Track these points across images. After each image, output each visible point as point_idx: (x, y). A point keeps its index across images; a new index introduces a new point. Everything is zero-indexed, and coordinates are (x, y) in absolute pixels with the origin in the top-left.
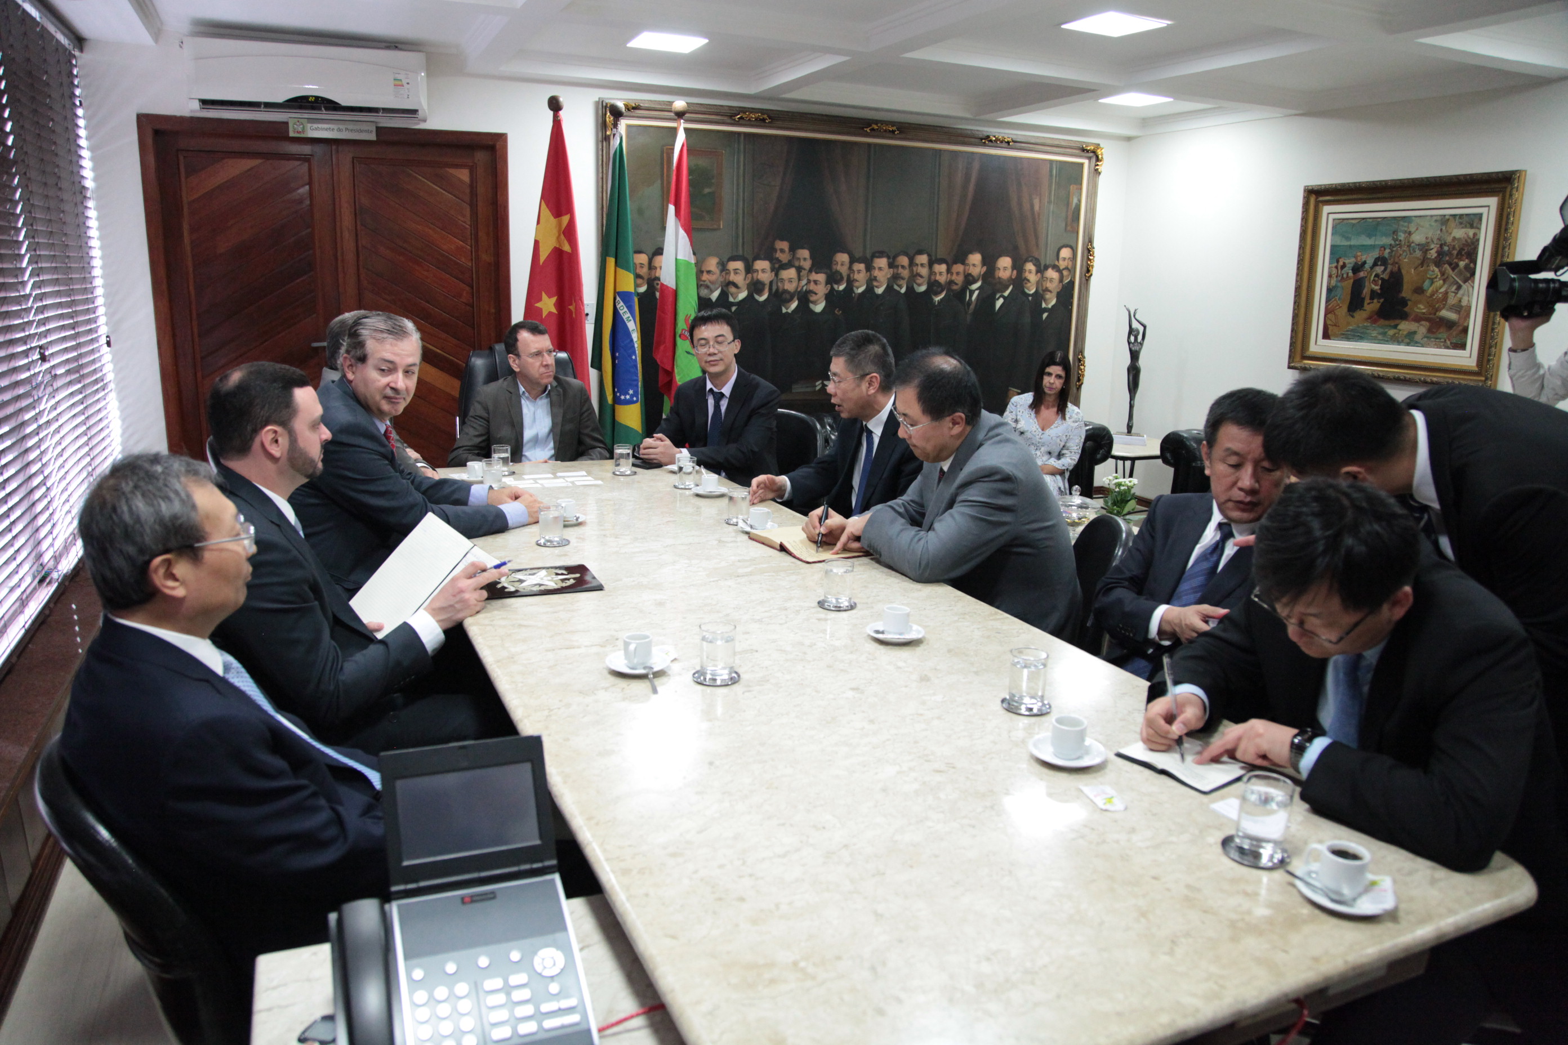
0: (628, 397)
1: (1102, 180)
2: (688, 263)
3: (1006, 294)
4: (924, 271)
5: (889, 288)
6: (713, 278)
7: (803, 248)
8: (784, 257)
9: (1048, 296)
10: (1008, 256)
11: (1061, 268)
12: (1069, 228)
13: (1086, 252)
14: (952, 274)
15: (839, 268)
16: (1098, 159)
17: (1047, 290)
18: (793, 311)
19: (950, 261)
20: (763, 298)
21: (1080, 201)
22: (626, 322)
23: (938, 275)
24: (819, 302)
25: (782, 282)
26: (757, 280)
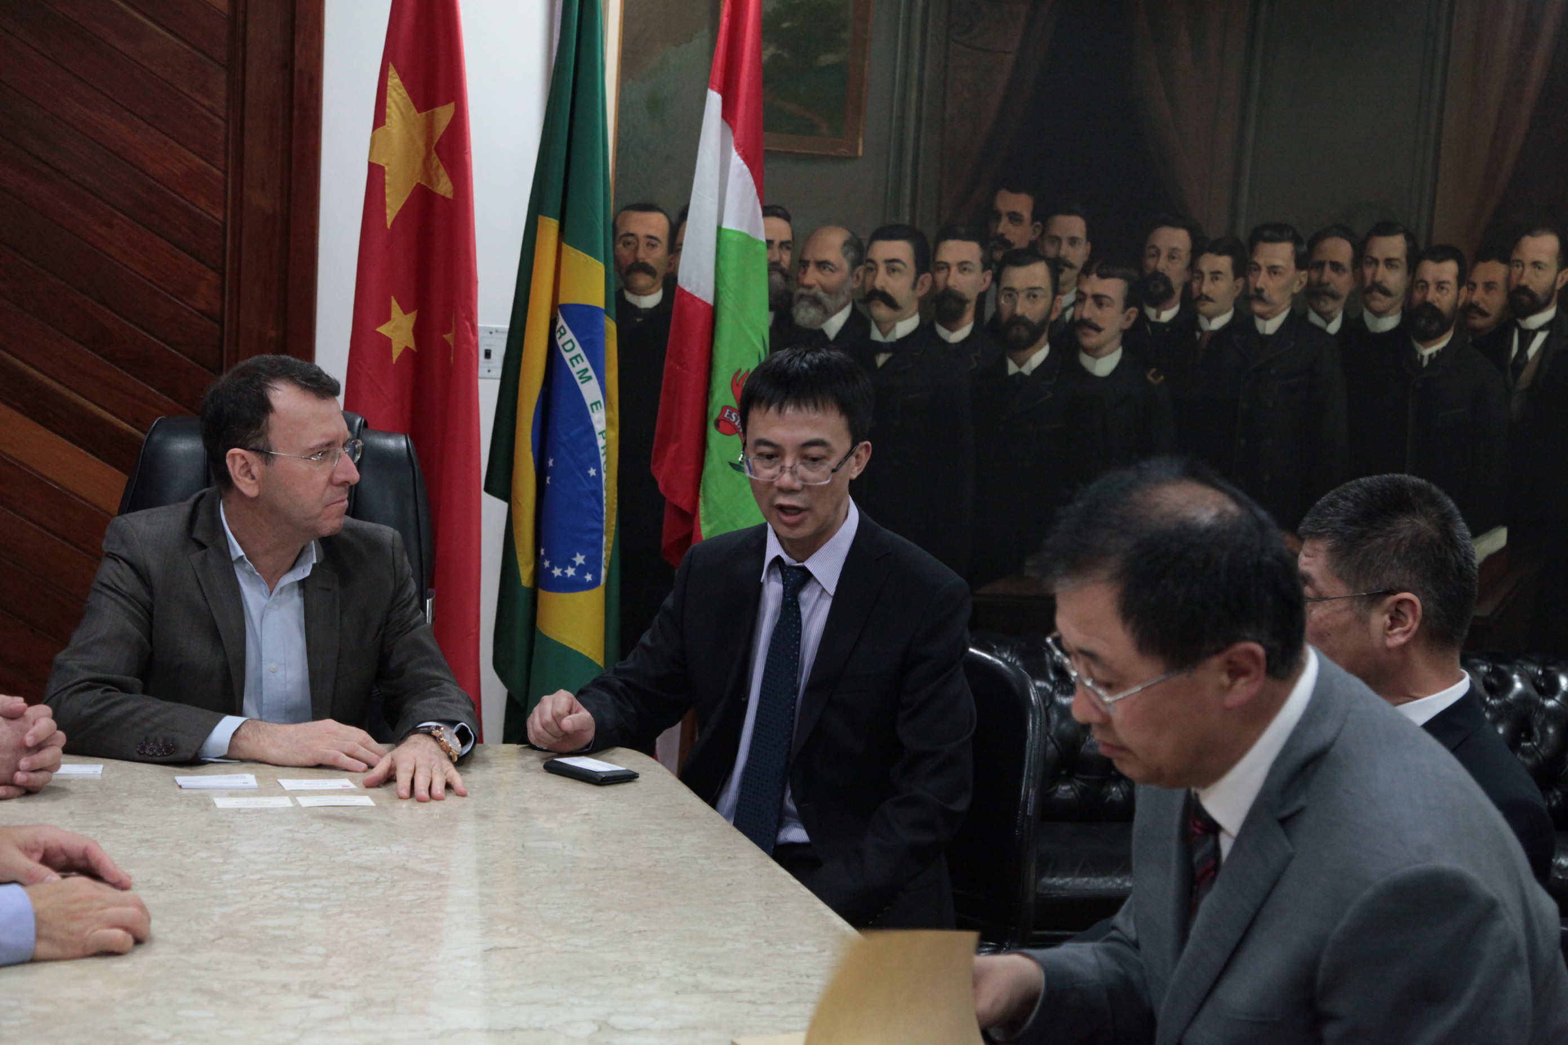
0: (570, 572)
2: (748, 240)
5: (1296, 322)
6: (831, 279)
7: (1070, 212)
8: (1019, 235)
14: (1473, 287)
15: (1162, 264)
19: (1468, 253)
20: (958, 336)
22: (579, 381)
23: (1432, 288)
24: (1104, 350)
25: (1010, 295)
26: (947, 288)
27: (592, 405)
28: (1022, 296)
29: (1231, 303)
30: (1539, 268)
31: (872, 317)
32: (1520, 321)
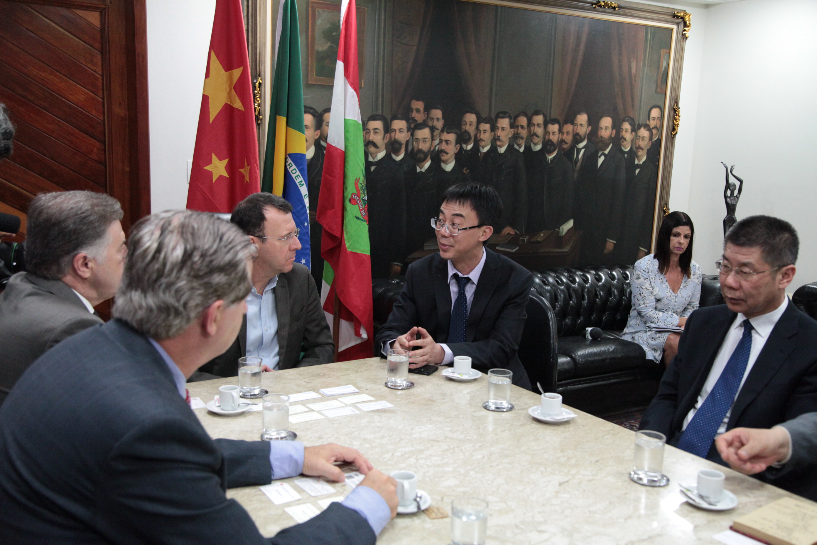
1: (688, 44)
2: (357, 123)
3: (607, 152)
4: (540, 131)
5: (510, 148)
7: (436, 108)
8: (419, 117)
9: (640, 153)
10: (609, 116)
11: (651, 127)
12: (659, 90)
13: (672, 111)
14: (563, 133)
15: (467, 128)
16: (685, 25)
17: (639, 148)
18: (426, 171)
19: (561, 121)
20: (399, 158)
21: (668, 64)
22: (299, 186)
23: (551, 134)
24: (449, 161)
25: (417, 141)
26: (395, 139)
27: (304, 196)
28: (421, 141)
29: (490, 142)
30: (582, 126)
31: (369, 152)
32: (577, 145)
